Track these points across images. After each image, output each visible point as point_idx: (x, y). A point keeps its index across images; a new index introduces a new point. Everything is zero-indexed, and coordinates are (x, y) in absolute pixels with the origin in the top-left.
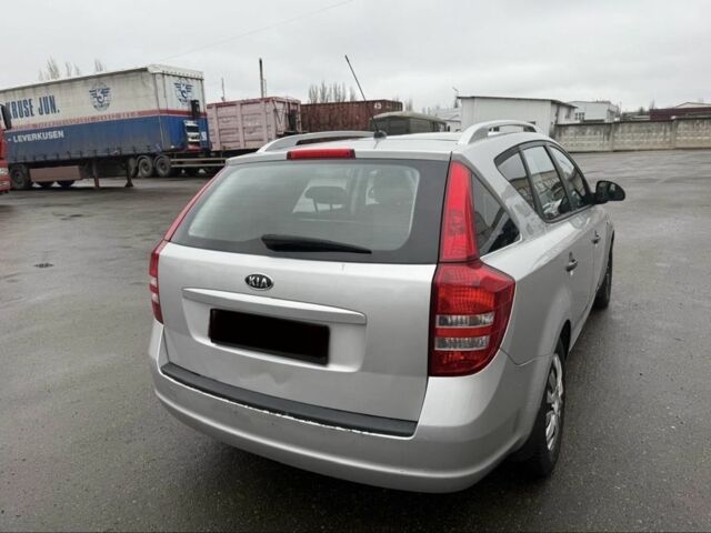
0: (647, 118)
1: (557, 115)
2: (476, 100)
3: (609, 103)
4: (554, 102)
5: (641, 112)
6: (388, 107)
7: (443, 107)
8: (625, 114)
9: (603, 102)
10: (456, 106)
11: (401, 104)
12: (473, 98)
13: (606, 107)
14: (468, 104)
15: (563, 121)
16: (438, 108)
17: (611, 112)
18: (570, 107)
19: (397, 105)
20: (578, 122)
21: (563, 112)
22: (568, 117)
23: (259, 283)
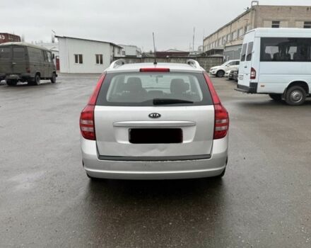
0: (153, 56)
1: (113, 51)
2: (67, 40)
3: (136, 47)
4: (111, 44)
5: (151, 53)
6: (9, 38)
7: (45, 42)
8: (144, 53)
9: (133, 46)
10: (53, 42)
11: (19, 37)
12: (65, 38)
13: (135, 49)
14: (62, 41)
15: (117, 55)
16: (42, 42)
17: (138, 52)
18: (120, 48)
19: (17, 38)
20: (124, 56)
21: (116, 50)
22: (119, 53)
23: (155, 116)
